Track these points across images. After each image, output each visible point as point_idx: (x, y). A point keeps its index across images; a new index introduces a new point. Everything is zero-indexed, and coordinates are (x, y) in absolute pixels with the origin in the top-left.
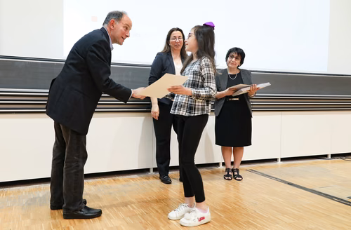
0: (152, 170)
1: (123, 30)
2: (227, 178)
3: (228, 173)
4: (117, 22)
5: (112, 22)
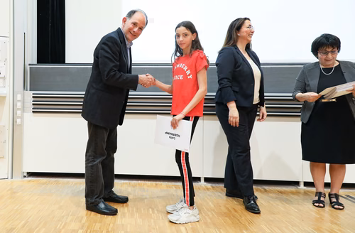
0: (202, 180)
1: (131, 26)
2: (317, 205)
3: (319, 198)
4: (128, 20)
5: (124, 20)
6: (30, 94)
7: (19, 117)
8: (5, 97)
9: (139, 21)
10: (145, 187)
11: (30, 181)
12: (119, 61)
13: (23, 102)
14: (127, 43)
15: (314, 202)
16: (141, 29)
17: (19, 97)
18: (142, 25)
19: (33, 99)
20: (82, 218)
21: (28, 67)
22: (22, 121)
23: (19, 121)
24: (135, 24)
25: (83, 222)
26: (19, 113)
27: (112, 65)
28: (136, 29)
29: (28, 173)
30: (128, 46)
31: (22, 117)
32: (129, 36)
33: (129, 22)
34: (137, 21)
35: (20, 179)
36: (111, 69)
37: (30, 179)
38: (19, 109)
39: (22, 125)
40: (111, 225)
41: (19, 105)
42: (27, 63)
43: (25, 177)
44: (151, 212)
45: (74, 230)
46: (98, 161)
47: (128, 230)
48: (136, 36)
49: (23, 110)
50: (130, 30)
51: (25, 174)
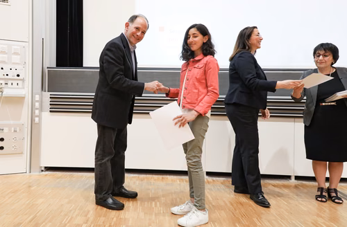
1: (134, 30)
2: (320, 199)
3: (322, 193)
4: (130, 24)
5: (127, 25)
6: (47, 95)
7: (37, 116)
8: (24, 98)
9: (142, 25)
10: (152, 181)
11: (46, 175)
12: (124, 65)
13: (41, 102)
14: (130, 47)
15: (317, 197)
16: (144, 33)
17: (37, 97)
18: (144, 29)
19: (50, 100)
20: (89, 212)
21: (46, 70)
22: (40, 120)
23: (37, 120)
24: (137, 29)
25: (89, 216)
26: (37, 112)
27: (116, 69)
28: (139, 34)
29: (45, 168)
30: (132, 50)
31: (39, 116)
32: (132, 40)
33: (132, 27)
34: (140, 26)
35: (38, 173)
36: (116, 74)
37: (47, 173)
38: (37, 109)
39: (39, 124)
40: (115, 219)
41: (37, 105)
42: (45, 67)
43: (42, 171)
44: (153, 206)
45: (78, 225)
46: (107, 159)
47: (130, 224)
48: (139, 39)
49: (41, 109)
50: (133, 34)
51: (43, 169)
